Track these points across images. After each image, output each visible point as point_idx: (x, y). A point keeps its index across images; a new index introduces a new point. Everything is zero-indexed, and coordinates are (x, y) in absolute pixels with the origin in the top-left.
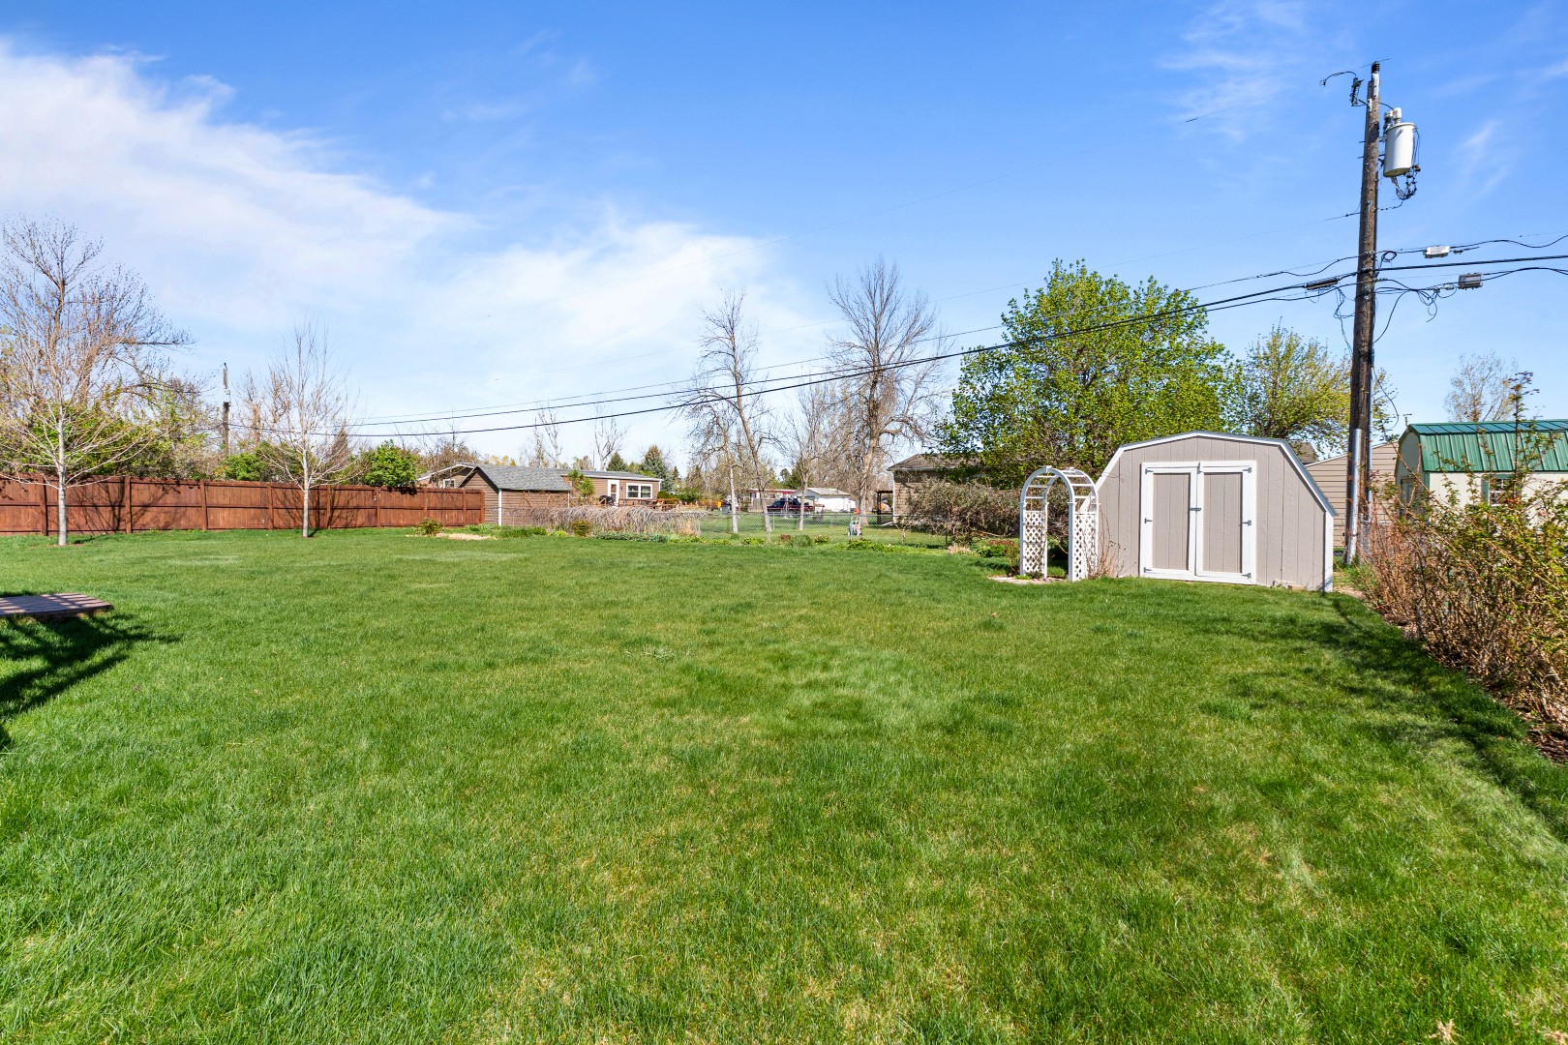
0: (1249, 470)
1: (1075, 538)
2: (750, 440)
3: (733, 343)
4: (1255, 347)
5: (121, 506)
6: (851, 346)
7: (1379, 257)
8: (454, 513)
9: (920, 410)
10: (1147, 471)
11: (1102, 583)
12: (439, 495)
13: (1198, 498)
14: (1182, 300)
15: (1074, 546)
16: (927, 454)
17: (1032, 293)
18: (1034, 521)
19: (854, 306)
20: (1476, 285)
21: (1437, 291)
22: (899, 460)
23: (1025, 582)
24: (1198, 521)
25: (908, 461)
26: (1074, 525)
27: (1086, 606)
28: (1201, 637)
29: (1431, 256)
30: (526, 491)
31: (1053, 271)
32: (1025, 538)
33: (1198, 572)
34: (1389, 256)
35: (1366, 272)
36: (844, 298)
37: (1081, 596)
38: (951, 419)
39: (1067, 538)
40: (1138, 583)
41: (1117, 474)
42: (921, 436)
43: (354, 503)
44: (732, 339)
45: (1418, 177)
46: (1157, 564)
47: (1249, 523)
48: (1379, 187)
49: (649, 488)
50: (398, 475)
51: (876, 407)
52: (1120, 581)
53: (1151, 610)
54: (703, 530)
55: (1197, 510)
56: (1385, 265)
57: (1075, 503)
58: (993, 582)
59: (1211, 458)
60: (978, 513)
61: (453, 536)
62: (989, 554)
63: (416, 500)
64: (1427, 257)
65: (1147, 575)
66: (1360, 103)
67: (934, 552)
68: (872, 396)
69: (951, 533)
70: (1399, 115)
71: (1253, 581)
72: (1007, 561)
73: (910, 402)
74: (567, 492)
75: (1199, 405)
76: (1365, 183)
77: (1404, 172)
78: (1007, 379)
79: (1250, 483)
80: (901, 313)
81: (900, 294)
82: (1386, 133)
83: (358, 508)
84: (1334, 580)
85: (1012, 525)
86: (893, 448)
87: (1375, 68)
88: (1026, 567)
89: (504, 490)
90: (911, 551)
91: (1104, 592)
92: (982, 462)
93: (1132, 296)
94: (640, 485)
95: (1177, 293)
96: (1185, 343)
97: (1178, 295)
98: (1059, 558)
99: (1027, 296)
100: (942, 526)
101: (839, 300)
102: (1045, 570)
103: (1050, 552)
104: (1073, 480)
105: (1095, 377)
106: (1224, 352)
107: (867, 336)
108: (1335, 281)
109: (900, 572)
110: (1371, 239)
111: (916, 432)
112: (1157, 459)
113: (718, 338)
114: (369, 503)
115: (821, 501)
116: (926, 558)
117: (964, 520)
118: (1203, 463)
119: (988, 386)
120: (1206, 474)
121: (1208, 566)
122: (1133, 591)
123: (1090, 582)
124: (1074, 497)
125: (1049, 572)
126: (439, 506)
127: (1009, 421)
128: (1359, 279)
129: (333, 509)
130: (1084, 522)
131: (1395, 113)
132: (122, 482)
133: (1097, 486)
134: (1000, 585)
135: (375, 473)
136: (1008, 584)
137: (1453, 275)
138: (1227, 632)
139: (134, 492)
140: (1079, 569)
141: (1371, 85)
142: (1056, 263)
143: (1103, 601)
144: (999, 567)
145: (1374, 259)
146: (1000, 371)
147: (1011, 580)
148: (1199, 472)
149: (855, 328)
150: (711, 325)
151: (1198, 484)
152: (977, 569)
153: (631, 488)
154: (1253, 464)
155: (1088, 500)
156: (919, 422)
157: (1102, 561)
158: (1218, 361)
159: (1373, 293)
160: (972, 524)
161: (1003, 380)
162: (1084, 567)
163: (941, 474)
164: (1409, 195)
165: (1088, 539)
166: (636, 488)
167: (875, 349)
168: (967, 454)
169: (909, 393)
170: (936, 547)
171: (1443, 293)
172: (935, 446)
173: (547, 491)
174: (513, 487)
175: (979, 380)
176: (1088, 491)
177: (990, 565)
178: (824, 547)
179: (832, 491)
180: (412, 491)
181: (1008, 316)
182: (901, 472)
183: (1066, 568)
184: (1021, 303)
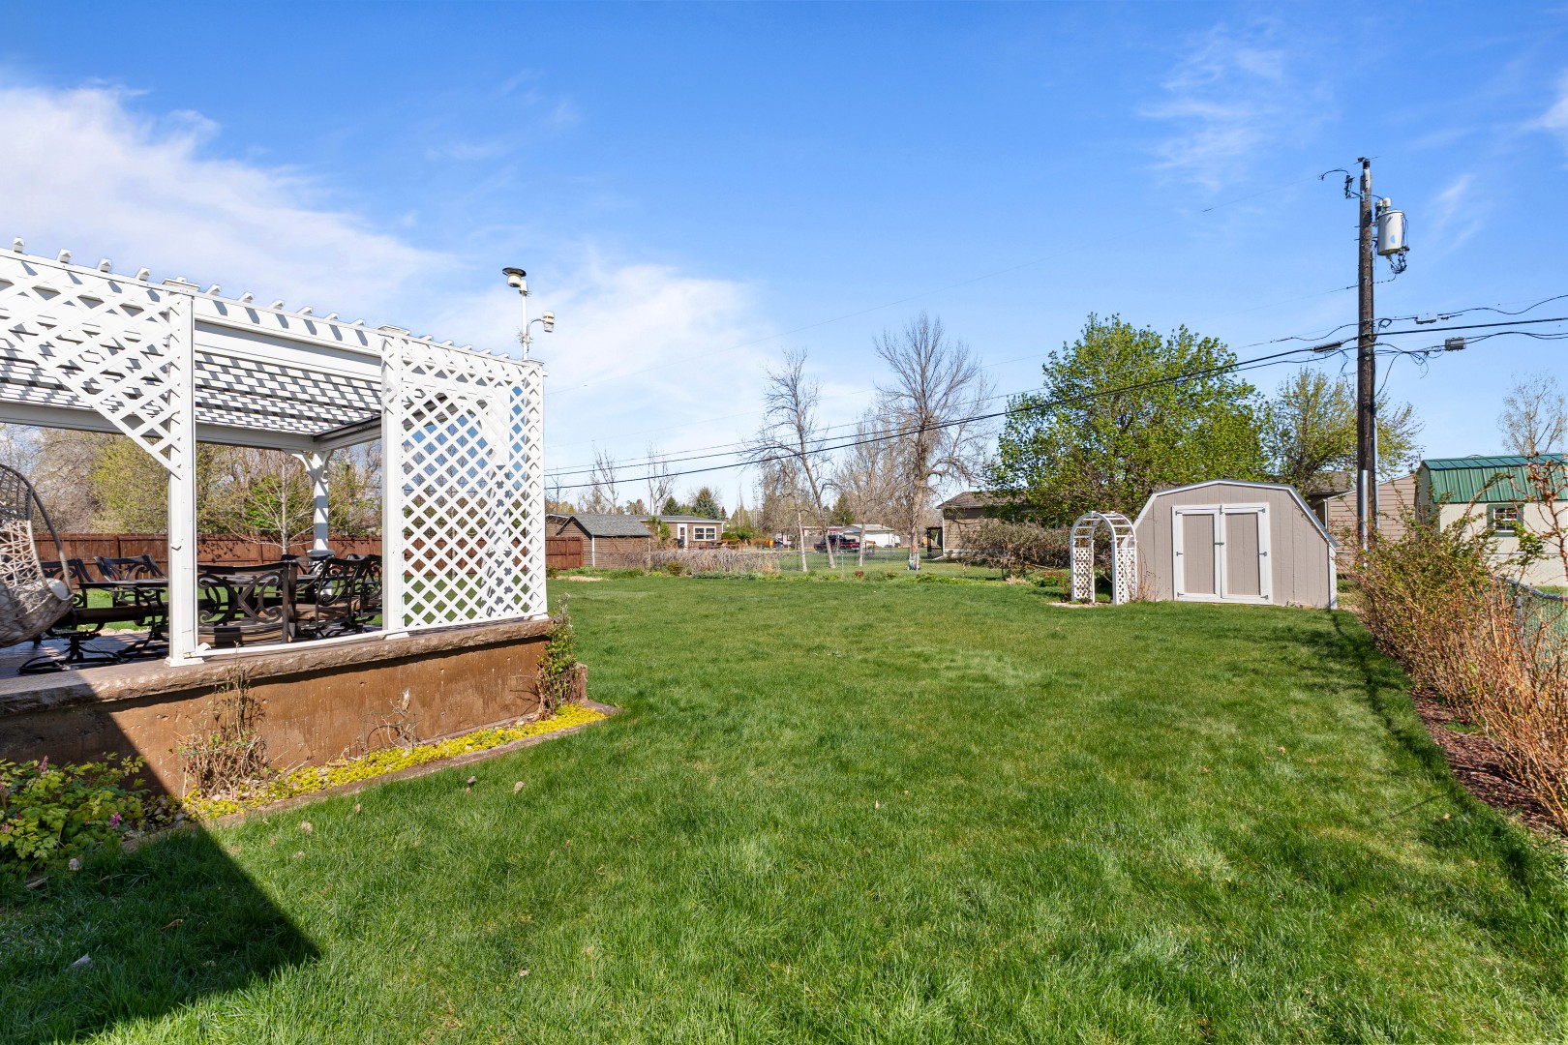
0: (1263, 511)
1: (1118, 569)
2: (814, 487)
3: (796, 400)
4: (1285, 387)
6: (899, 395)
7: (1376, 324)
9: (966, 451)
10: (1177, 513)
11: (1140, 606)
13: (1221, 533)
14: (1212, 347)
15: (1117, 576)
16: (975, 493)
17: (1071, 345)
18: (1082, 557)
19: (901, 358)
20: (1461, 347)
21: (1427, 353)
22: (947, 498)
23: (1077, 606)
24: (1221, 553)
25: (955, 499)
26: (1117, 559)
27: (1128, 623)
28: (1214, 641)
29: (1422, 323)
30: (612, 537)
31: (1089, 324)
32: (1075, 571)
33: (1222, 595)
34: (1385, 323)
35: (1366, 338)
36: (892, 352)
37: (1124, 616)
38: (999, 461)
39: (1110, 569)
40: (1171, 605)
41: (1152, 516)
42: (968, 476)
44: (795, 395)
45: (1408, 255)
46: (1188, 590)
47: (1265, 554)
48: (1374, 264)
49: (713, 530)
51: (924, 451)
52: (1157, 604)
53: (1179, 624)
54: (782, 567)
55: (1221, 544)
56: (1382, 330)
57: (1116, 542)
58: (1051, 607)
59: (1231, 502)
60: (1030, 549)
61: (573, 578)
62: (1043, 584)
64: (1418, 323)
65: (1181, 599)
66: (1353, 195)
67: (993, 583)
68: (920, 440)
69: (1007, 566)
70: (1389, 204)
71: (1270, 602)
72: (1060, 590)
73: (955, 445)
74: (647, 536)
75: (1231, 444)
76: (1361, 261)
77: (1396, 251)
78: (1049, 423)
79: (1265, 521)
80: (945, 362)
81: (944, 346)
82: (1378, 218)
84: (1338, 600)
85: (1061, 558)
86: (941, 488)
87: (1366, 165)
88: (1077, 594)
89: (596, 536)
90: (973, 583)
91: (1143, 612)
92: (1027, 500)
93: (1165, 345)
94: (705, 528)
95: (1207, 341)
96: (1216, 387)
97: (1209, 342)
98: (1105, 586)
99: (1065, 348)
100: (998, 561)
101: (887, 354)
102: (1093, 597)
103: (1097, 581)
104: (1114, 522)
105: (1132, 420)
106: (1255, 393)
107: (914, 385)
108: (1339, 344)
109: (972, 600)
110: (1369, 309)
111: (963, 472)
112: (1186, 503)
113: (782, 395)
115: (868, 537)
116: (989, 588)
117: (1018, 555)
118: (1224, 506)
119: (1032, 430)
120: (1227, 514)
121: (1232, 591)
122: (1167, 611)
123: (1132, 606)
124: (1116, 536)
125: (1096, 598)
127: (1052, 460)
128: (1360, 343)
130: (1125, 557)
131: (1385, 202)
133: (1134, 527)
134: (1059, 608)
136: (1064, 608)
137: (1440, 338)
138: (1235, 637)
140: (1122, 595)
141: (1363, 179)
142: (1092, 317)
143: (1141, 619)
144: (1054, 595)
145: (1372, 325)
146: (1042, 417)
147: (1065, 605)
148: (1221, 513)
149: (903, 378)
150: (776, 384)
151: (1221, 524)
152: (1035, 597)
153: (698, 530)
154: (1267, 506)
155: (1127, 538)
156: (966, 463)
157: (1141, 588)
158: (1250, 401)
159: (1372, 355)
160: (1026, 559)
161: (1046, 424)
162: (1126, 593)
163: (990, 511)
164: (1402, 270)
165: (1129, 570)
166: (702, 530)
167: (922, 397)
168: (1013, 493)
169: (955, 436)
170: (994, 579)
171: (1431, 354)
172: (981, 485)
173: (631, 537)
174: (602, 533)
175: (1024, 424)
176: (1127, 531)
177: (1046, 593)
178: (895, 581)
179: (878, 527)
181: (1049, 366)
182: (950, 510)
183: (1111, 594)
184: (1061, 355)
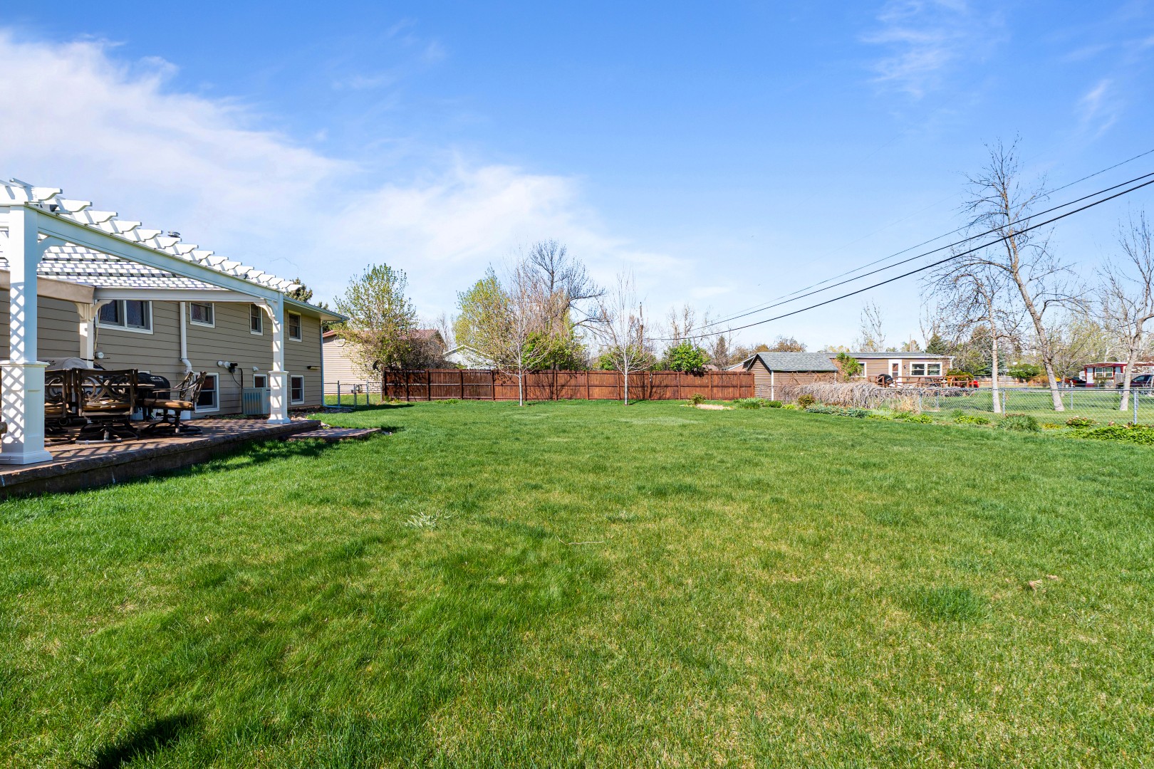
5: (553, 386)
8: (731, 389)
12: (720, 376)
30: (795, 372)
43: (664, 383)
49: (938, 366)
50: (690, 363)
63: (705, 380)
74: (834, 372)
83: (667, 386)
89: (775, 371)
94: (926, 363)
114: (674, 383)
126: (720, 384)
129: (652, 387)
132: (553, 373)
135: (676, 362)
139: (558, 378)
153: (916, 366)
166: (922, 366)
173: (813, 372)
174: (783, 369)
180: (700, 373)
